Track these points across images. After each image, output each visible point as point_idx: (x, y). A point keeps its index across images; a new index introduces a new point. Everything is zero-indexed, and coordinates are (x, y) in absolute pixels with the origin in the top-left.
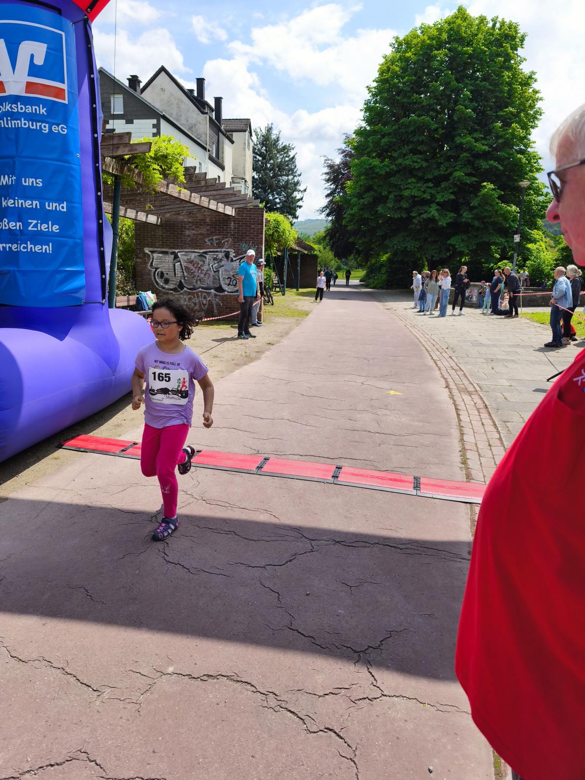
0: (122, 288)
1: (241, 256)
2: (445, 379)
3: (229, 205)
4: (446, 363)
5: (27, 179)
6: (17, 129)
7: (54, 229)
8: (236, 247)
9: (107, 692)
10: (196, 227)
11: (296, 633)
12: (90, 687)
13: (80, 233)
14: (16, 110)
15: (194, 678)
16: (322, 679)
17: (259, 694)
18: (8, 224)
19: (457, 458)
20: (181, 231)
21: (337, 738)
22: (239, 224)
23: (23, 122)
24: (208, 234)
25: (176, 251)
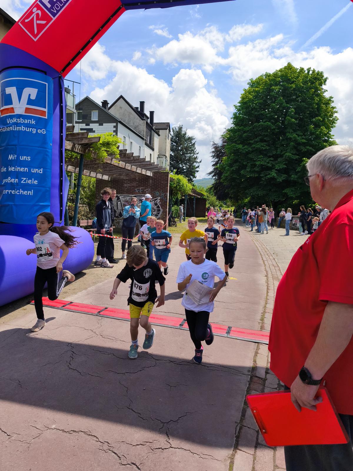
0: (86, 215)
1: (155, 199)
2: (267, 272)
3: (149, 170)
4: (270, 262)
5: (23, 157)
6: (19, 132)
7: (35, 183)
8: (153, 194)
9: (14, 437)
10: (130, 182)
11: (131, 410)
12: (6, 433)
13: (49, 185)
14: (19, 122)
15: (65, 432)
16: (137, 437)
17: (99, 442)
18: (11, 180)
19: (259, 317)
20: (122, 184)
21: (137, 469)
22: (155, 181)
23: (22, 128)
24: (137, 186)
25: (119, 195)
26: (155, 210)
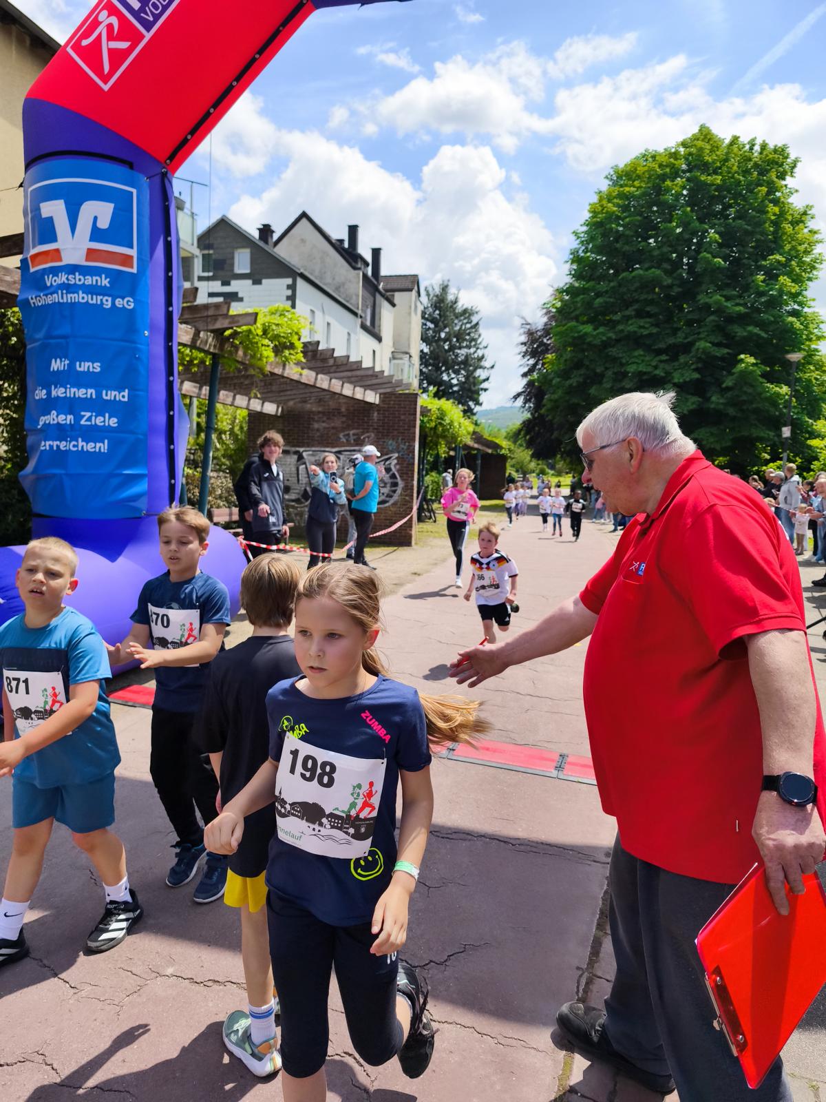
0: (226, 498)
3: (371, 390)
5: (82, 363)
6: (73, 305)
7: (111, 423)
9: (87, 990)
10: (327, 418)
12: (68, 982)
13: (144, 427)
14: (73, 282)
15: (196, 982)
18: (57, 416)
20: (307, 424)
21: (356, 1064)
22: (385, 414)
23: (81, 296)
24: (342, 428)
25: (301, 450)
26: (386, 484)
